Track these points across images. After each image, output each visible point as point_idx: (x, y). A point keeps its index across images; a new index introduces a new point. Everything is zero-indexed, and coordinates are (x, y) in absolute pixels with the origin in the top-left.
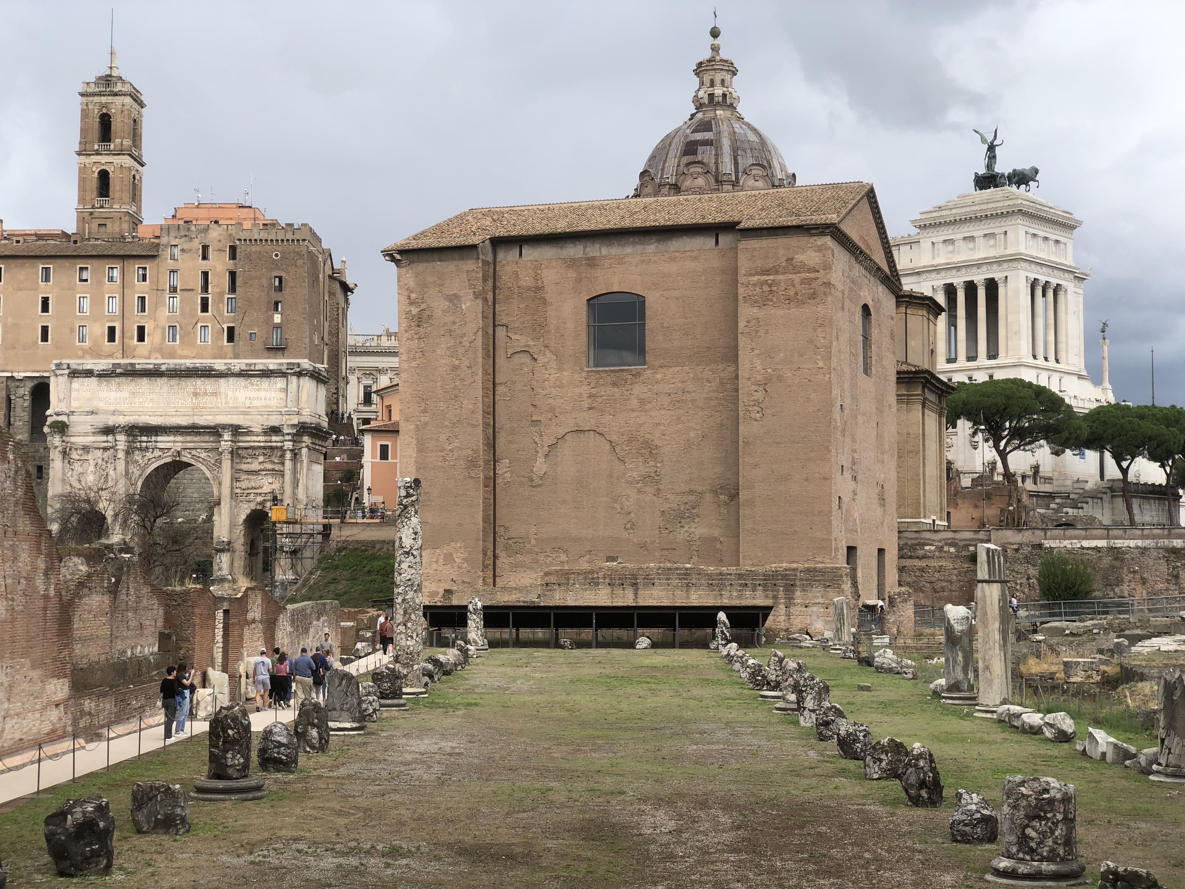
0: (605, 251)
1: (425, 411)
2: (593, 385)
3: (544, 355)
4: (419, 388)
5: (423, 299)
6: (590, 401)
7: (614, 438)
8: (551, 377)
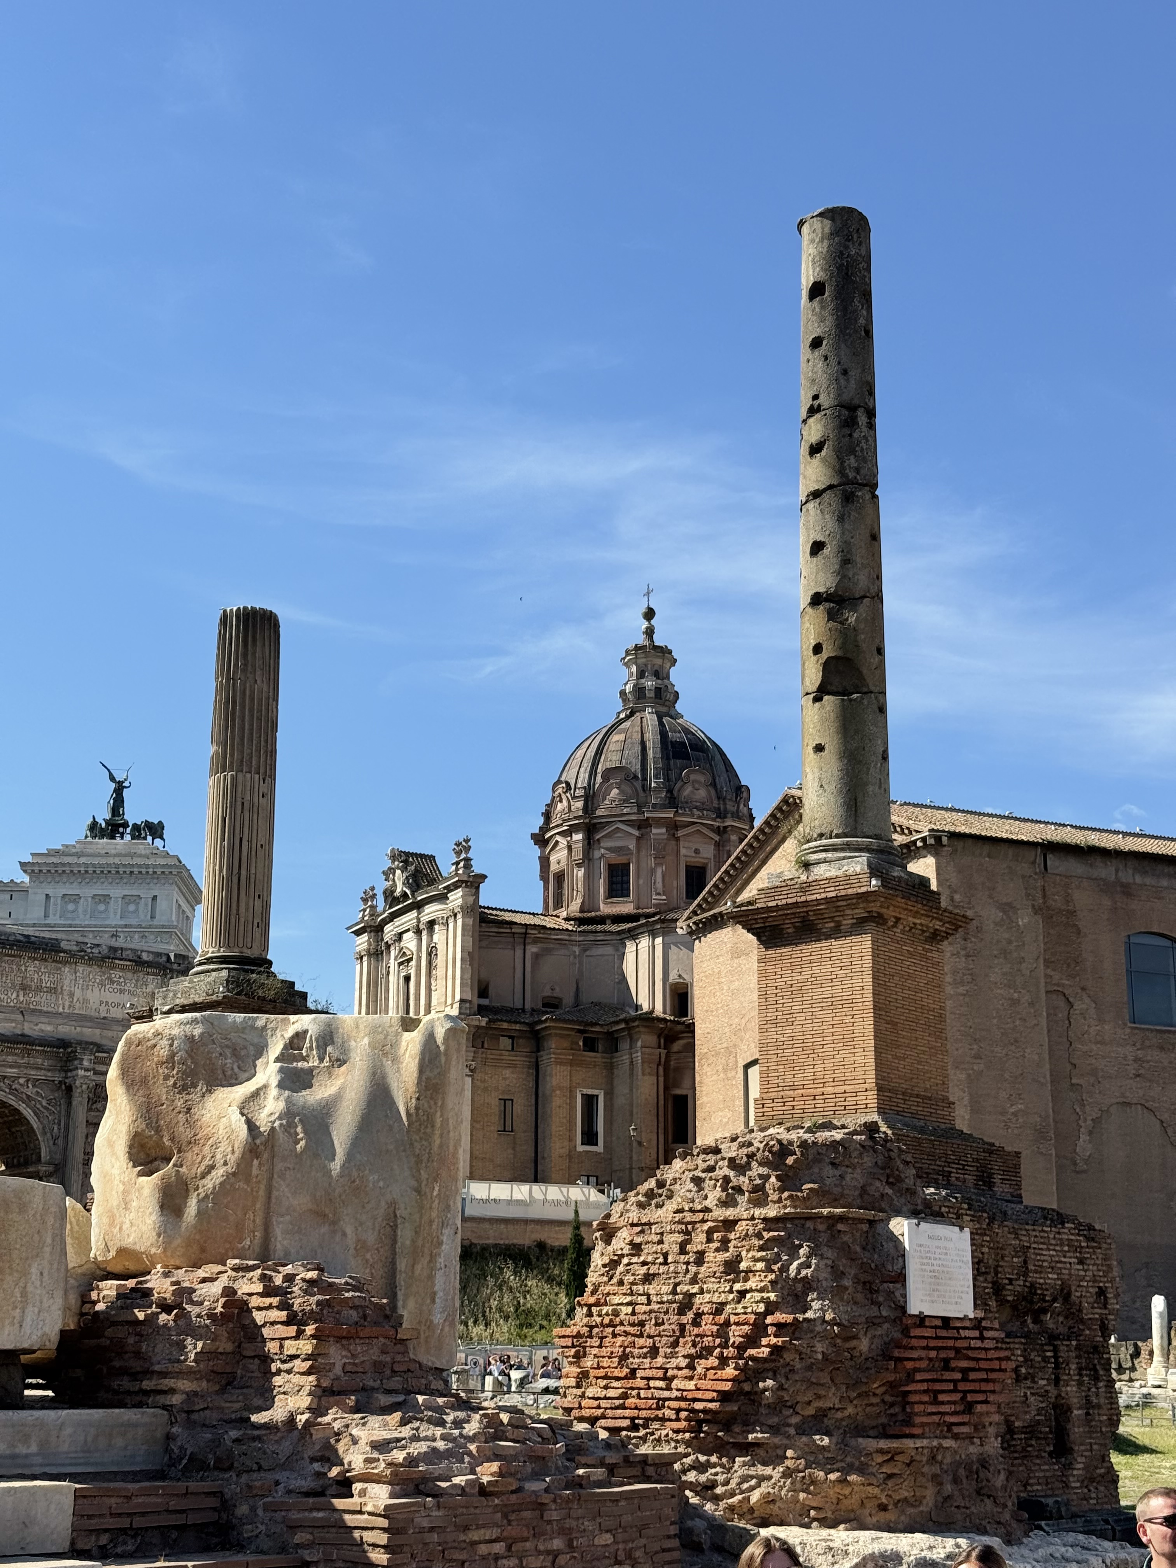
0: (1138, 879)
1: (977, 1057)
2: (1138, 1045)
3: (1081, 1000)
4: (969, 1024)
5: (969, 903)
6: (1136, 1065)
7: (1165, 1116)
8: (1091, 1030)
